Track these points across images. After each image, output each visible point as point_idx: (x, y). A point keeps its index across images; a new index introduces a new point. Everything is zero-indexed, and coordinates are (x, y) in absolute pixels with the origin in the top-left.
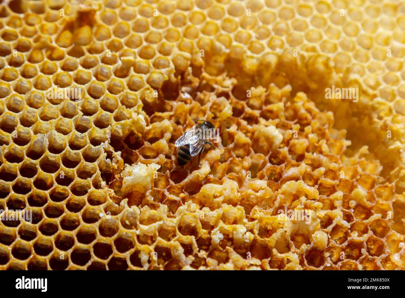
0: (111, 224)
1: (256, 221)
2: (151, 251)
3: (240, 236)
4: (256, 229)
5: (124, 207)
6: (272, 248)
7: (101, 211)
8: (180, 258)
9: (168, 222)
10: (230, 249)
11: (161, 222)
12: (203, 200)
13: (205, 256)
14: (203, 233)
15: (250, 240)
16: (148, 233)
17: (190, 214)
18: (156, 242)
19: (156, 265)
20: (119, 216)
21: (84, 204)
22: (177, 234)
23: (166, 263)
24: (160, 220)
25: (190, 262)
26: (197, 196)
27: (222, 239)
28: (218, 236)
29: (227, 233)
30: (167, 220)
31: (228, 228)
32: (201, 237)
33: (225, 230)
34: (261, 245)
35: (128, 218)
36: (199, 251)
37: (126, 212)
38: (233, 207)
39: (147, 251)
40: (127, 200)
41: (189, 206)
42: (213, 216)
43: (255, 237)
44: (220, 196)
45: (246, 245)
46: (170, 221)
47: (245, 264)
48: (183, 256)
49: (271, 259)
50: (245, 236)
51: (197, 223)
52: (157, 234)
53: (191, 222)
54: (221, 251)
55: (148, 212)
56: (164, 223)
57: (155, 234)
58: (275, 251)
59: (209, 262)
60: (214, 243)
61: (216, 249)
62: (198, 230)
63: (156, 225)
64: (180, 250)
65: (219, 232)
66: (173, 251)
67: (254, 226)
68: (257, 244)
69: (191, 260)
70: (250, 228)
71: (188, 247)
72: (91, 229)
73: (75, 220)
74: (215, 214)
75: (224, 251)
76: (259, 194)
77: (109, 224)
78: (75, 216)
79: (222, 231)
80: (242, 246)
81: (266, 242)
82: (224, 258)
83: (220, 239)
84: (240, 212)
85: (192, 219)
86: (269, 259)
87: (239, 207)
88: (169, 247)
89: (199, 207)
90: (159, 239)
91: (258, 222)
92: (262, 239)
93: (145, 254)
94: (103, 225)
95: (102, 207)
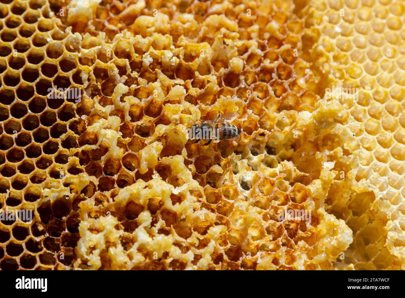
0: (57, 48)
1: (182, 48)
2: (91, 71)
3: (167, 60)
4: (182, 55)
5: (68, 34)
6: (195, 71)
7: (49, 37)
8: (116, 77)
9: (106, 46)
10: (158, 70)
11: (100, 47)
12: (138, 29)
13: (137, 76)
14: (135, 56)
15: (176, 64)
16: (89, 56)
17: (125, 40)
18: (95, 63)
19: (95, 83)
20: (64, 41)
21: (35, 31)
22: (113, 57)
23: (104, 81)
24: (99, 45)
25: (124, 81)
26: (133, 27)
27: (152, 62)
28: (148, 60)
29: (156, 57)
30: (104, 45)
31: (158, 53)
32: (134, 60)
33: (155, 55)
34: (186, 69)
35: (72, 43)
36: (132, 72)
37: (70, 38)
38: (162, 36)
39: (87, 71)
40: (71, 27)
41: (125, 34)
42: (145, 43)
43: (180, 61)
44: (152, 27)
45: (173, 68)
46: (108, 46)
47: (171, 83)
48: (118, 76)
49: (194, 80)
50: (171, 60)
51: (131, 49)
52: (96, 57)
53: (126, 48)
54: (150, 72)
55: (89, 38)
56: (102, 48)
57: (95, 57)
58: (197, 73)
59: (140, 81)
60: (145, 65)
61: (146, 71)
62: (131, 55)
63: (96, 49)
64: (115, 71)
65: (149, 56)
66: (110, 71)
67: (180, 52)
68: (182, 68)
69: (125, 79)
70: (176, 54)
71: (123, 69)
72: (39, 52)
73: (26, 44)
74: (147, 41)
75: (154, 72)
76: (186, 26)
77: (55, 48)
78: (26, 40)
79: (152, 55)
80: (169, 68)
81: (190, 65)
82: (154, 79)
83: (150, 62)
84: (168, 40)
85: (127, 45)
86: (192, 80)
87: (168, 35)
88: (106, 68)
89: (133, 35)
90: (98, 61)
91: (184, 49)
92: (187, 63)
93: (86, 73)
94: (50, 49)
95: (50, 33)
